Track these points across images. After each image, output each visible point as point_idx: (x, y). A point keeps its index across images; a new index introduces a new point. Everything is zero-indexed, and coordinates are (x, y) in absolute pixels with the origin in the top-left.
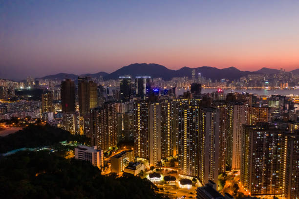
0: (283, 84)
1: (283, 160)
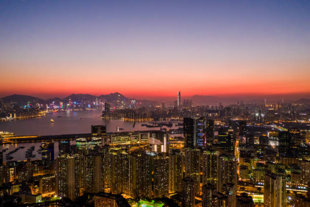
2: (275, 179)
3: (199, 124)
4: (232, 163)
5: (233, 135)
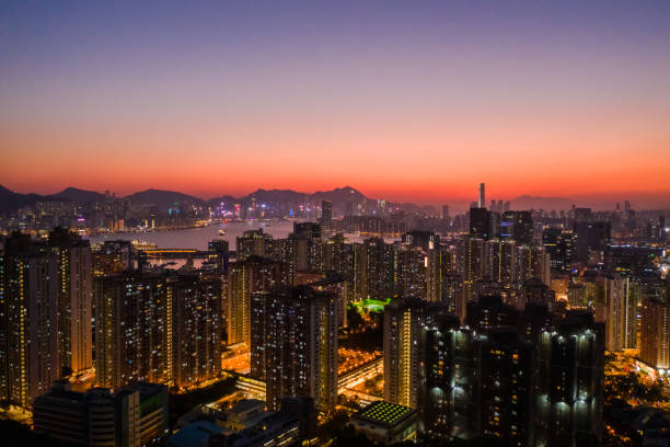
0: (115, 221)
1: (165, 327)
3: (504, 224)
4: (535, 253)
5: (572, 242)
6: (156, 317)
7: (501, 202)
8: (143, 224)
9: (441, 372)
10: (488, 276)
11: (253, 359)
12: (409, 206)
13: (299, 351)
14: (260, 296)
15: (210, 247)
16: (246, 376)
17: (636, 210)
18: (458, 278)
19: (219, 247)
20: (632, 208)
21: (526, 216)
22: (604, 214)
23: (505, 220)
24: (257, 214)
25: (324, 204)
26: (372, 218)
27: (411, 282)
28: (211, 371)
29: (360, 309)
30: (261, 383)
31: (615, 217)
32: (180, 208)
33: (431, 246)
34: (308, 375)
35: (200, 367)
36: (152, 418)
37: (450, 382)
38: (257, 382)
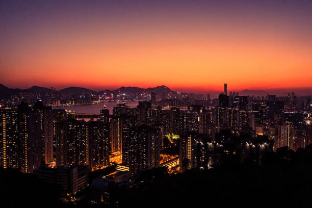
0: (55, 101)
1: (86, 144)
2: (282, 125)
3: (235, 102)
4: (248, 114)
5: (266, 110)
6: (82, 139)
7: (234, 92)
8: (69, 103)
9: (203, 160)
10: (227, 124)
11: (123, 157)
12: (191, 94)
13: (143, 153)
14: (126, 130)
15: (101, 112)
16: (120, 165)
17: (297, 96)
18: (213, 125)
19: (105, 112)
20: (295, 95)
21: (245, 98)
22: (282, 98)
23: (236, 100)
24: (121, 98)
25: (152, 94)
26: (175, 100)
27: (192, 127)
28: (105, 163)
29: (169, 138)
30: (127, 168)
31: (287, 99)
32: (86, 95)
33: (201, 111)
34: (147, 163)
35: (100, 160)
36: (82, 179)
37: (207, 164)
38: (125, 167)
